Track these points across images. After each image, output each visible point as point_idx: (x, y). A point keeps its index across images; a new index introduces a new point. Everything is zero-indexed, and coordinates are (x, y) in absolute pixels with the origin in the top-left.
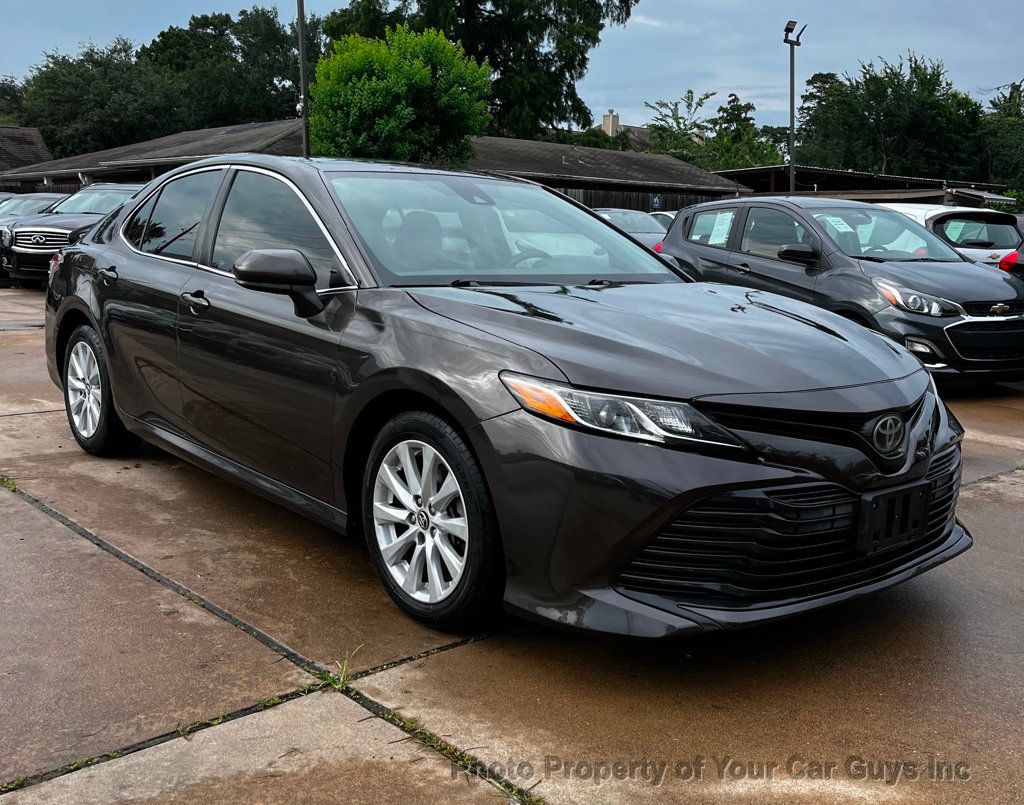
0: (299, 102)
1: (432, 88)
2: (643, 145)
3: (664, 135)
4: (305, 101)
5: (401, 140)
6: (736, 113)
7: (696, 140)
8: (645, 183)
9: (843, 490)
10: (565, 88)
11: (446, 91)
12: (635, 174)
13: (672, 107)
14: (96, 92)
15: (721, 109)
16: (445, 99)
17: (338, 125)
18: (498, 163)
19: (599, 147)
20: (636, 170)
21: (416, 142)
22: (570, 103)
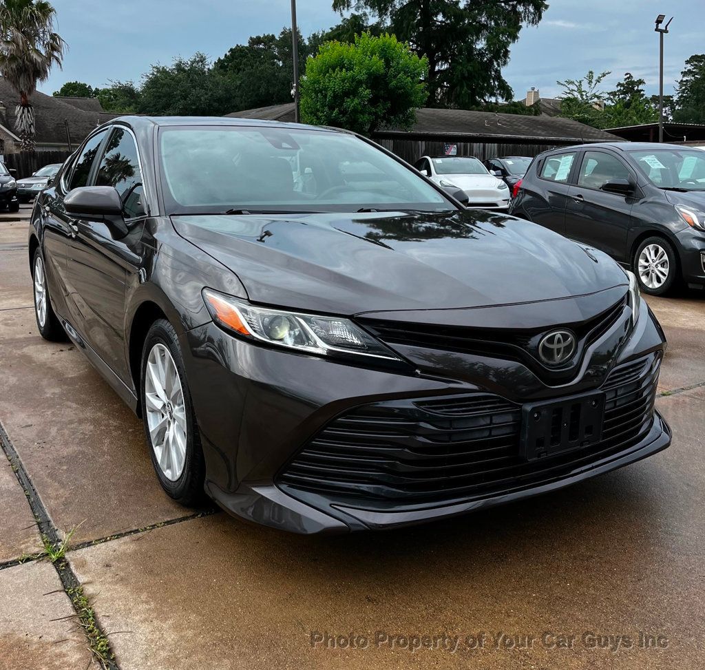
0: (292, 89)
1: (386, 75)
2: (556, 112)
3: (571, 104)
4: (297, 88)
5: (362, 112)
6: (630, 87)
7: (597, 107)
8: (546, 138)
9: (502, 401)
10: (493, 73)
11: (395, 77)
12: (539, 132)
13: (578, 84)
14: (182, 89)
15: (619, 84)
16: (394, 82)
17: (319, 103)
18: (438, 127)
19: (517, 114)
20: (540, 129)
21: (375, 113)
22: (496, 83)
